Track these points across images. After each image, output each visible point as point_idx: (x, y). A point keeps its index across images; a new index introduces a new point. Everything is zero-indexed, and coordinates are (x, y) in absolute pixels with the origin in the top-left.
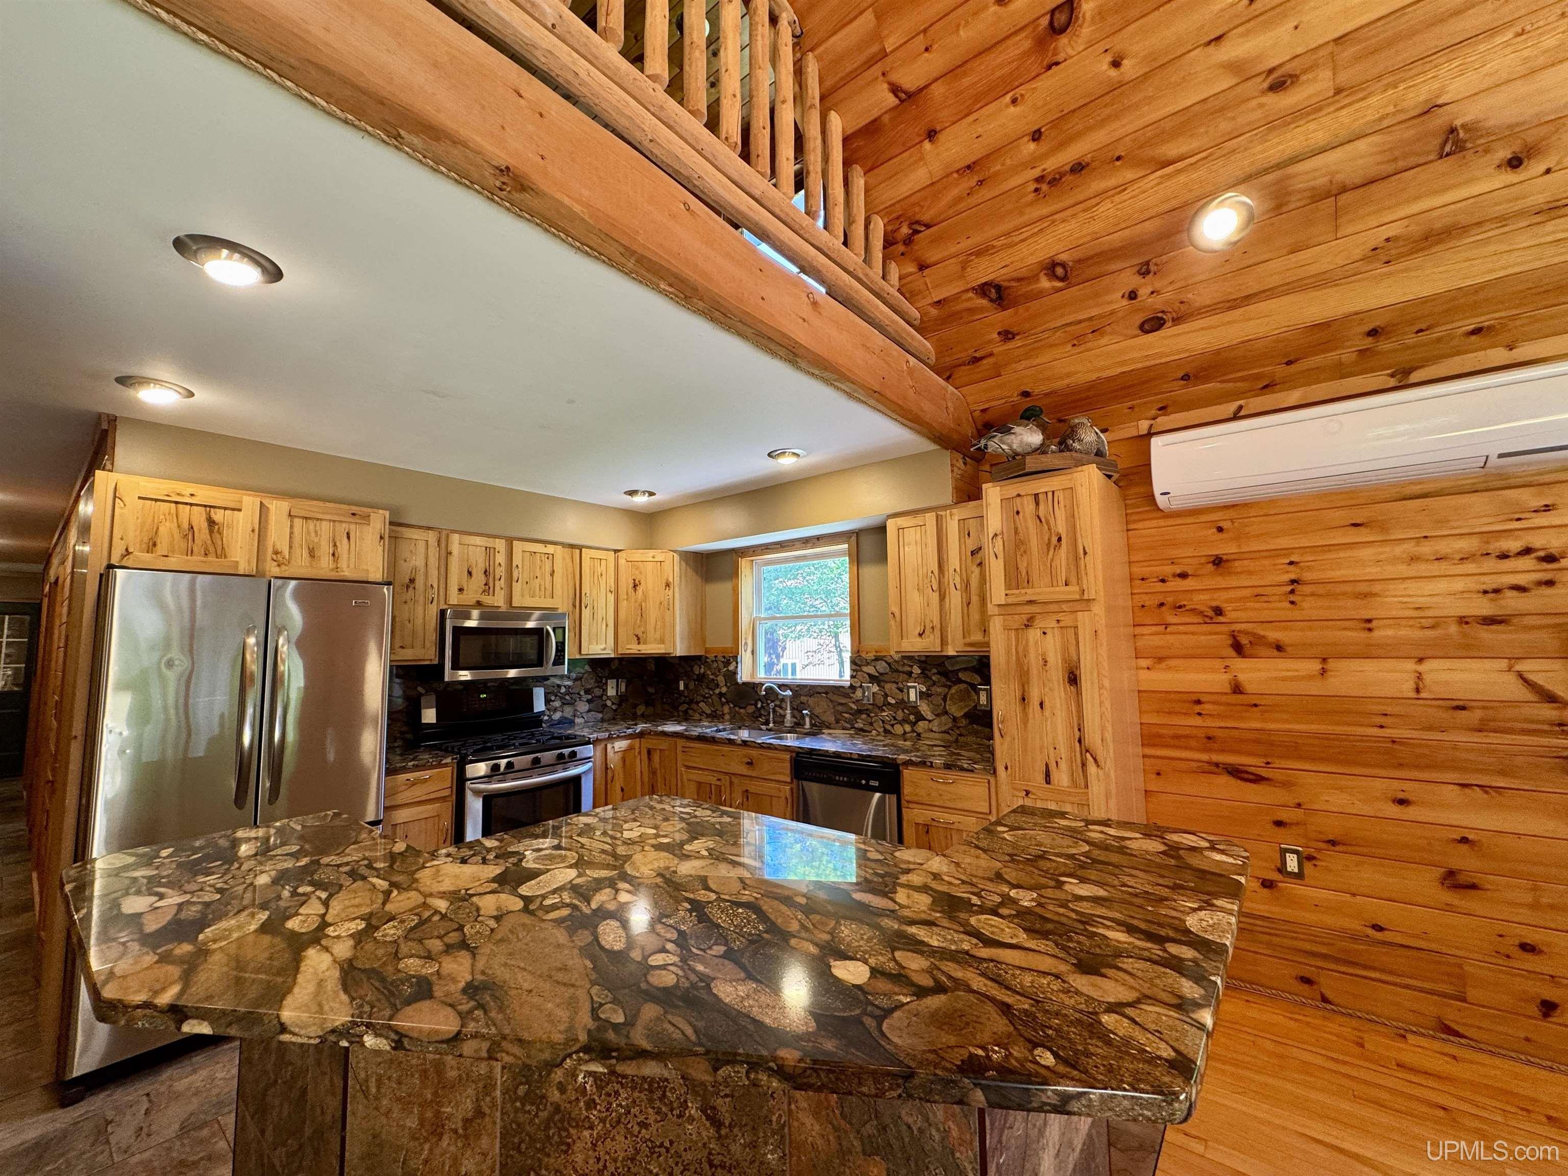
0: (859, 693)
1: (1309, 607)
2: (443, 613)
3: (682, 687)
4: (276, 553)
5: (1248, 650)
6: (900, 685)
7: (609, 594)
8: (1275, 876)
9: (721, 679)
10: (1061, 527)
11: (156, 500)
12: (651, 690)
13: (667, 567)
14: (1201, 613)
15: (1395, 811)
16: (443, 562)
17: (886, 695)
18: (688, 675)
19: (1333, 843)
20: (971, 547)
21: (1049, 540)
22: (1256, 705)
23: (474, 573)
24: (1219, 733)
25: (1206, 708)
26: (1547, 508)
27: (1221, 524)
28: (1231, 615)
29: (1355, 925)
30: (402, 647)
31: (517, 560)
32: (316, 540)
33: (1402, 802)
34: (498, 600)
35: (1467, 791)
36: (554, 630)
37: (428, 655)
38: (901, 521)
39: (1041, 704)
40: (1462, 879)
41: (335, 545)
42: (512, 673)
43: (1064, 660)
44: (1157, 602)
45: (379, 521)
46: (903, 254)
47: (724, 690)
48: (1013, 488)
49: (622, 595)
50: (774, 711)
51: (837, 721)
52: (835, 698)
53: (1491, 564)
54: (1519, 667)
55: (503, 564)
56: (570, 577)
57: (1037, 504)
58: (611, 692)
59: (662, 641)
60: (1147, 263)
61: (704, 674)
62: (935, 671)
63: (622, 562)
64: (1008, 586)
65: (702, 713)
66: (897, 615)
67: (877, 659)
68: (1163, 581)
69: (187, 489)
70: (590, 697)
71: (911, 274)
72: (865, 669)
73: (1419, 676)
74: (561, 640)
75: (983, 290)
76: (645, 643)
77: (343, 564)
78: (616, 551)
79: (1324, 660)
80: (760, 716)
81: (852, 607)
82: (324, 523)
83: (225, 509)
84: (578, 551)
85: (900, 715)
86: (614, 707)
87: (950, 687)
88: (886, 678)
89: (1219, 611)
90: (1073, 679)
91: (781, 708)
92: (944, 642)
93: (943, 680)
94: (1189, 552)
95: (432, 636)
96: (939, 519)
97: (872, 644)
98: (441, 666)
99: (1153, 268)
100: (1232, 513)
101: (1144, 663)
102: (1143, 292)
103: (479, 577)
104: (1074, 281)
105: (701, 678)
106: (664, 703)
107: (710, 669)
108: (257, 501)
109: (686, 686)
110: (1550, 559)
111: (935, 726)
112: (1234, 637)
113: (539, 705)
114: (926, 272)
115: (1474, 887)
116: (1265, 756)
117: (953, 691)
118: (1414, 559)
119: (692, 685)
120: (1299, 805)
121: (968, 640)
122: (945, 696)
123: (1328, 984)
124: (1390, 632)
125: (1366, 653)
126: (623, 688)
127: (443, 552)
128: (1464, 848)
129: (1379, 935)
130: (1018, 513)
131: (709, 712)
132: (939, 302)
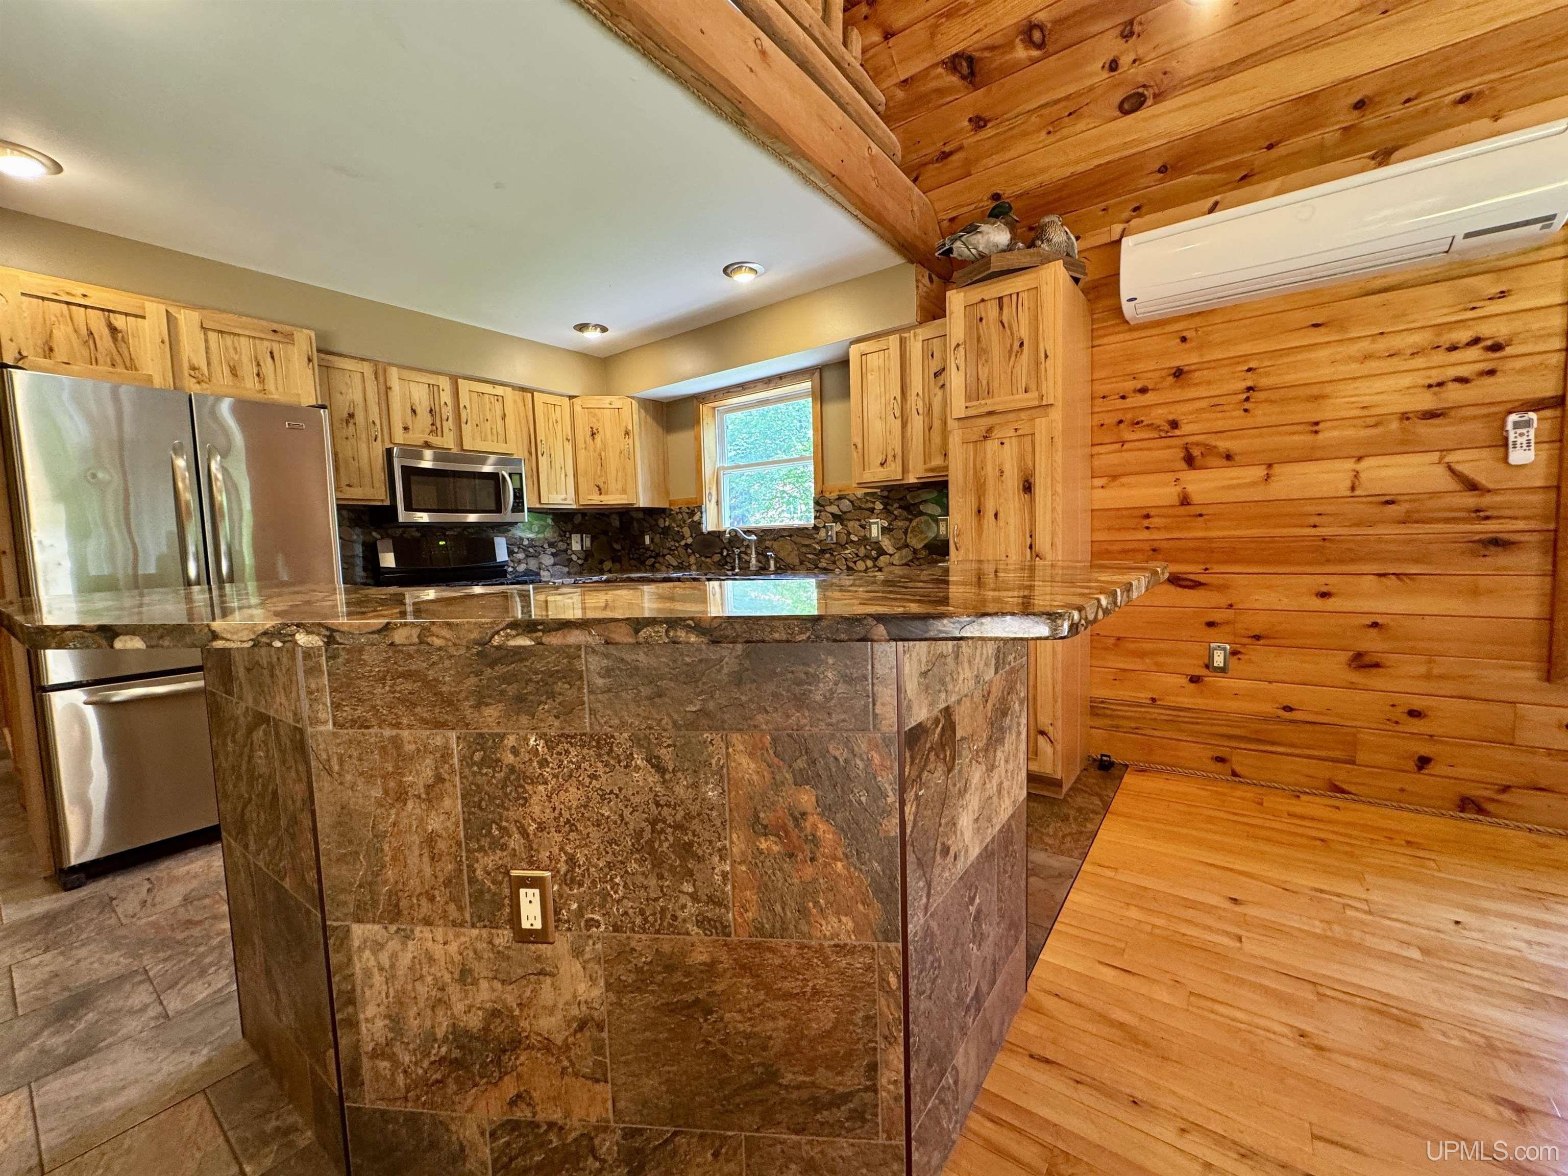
0: (822, 534)
1: (1262, 414)
2: (389, 452)
3: (647, 541)
4: (194, 368)
5: (1199, 462)
6: (863, 522)
7: (566, 443)
8: (1203, 672)
9: (686, 531)
10: (1024, 332)
11: (43, 299)
12: (617, 546)
13: (626, 412)
14: (1158, 428)
15: (1318, 603)
16: (383, 397)
17: (849, 533)
18: (653, 529)
19: (1257, 637)
20: (934, 369)
21: (1011, 346)
22: (1201, 515)
23: (418, 411)
24: (1164, 545)
25: (1155, 521)
26: (1503, 294)
27: (1184, 334)
28: (1185, 429)
29: (1268, 708)
30: (349, 485)
31: (464, 400)
32: (236, 357)
33: (1324, 595)
34: (448, 441)
35: (1383, 579)
36: (510, 475)
37: (378, 495)
38: (863, 347)
39: (996, 515)
40: (1367, 660)
41: (258, 365)
42: (472, 518)
43: (1020, 469)
44: (1116, 420)
45: (304, 340)
46: (866, 18)
47: (690, 541)
48: (976, 293)
49: (580, 444)
50: (740, 558)
51: (802, 563)
52: (798, 540)
53: (1440, 357)
54: (1450, 458)
55: (449, 404)
56: (523, 421)
57: (1001, 308)
58: (576, 546)
59: (624, 491)
60: (1131, 22)
61: (669, 528)
62: (896, 505)
63: (578, 408)
64: (968, 398)
65: (669, 566)
66: (860, 446)
67: (840, 498)
68: (1123, 397)
69: (78, 289)
70: (554, 550)
71: (874, 45)
72: (829, 509)
73: (1357, 475)
74: (518, 486)
75: (954, 63)
76: (607, 494)
77: (270, 385)
78: (571, 397)
79: (1270, 466)
80: (726, 563)
81: (815, 446)
82: (242, 339)
83: (127, 314)
84: (529, 395)
85: (862, 552)
86: (580, 562)
87: (911, 521)
88: (848, 516)
89: (1174, 424)
90: (1028, 487)
91: (746, 554)
92: (905, 470)
93: (905, 513)
94: (1152, 365)
95: (380, 476)
96: (903, 342)
97: (836, 484)
98: (393, 508)
99: (1137, 28)
100: (1197, 321)
101: (1098, 482)
102: (1125, 61)
103: (424, 418)
104: (1050, 48)
105: (666, 531)
106: (630, 559)
107: (674, 521)
108: (163, 308)
109: (652, 540)
110: (1496, 347)
111: (896, 559)
112: (1187, 449)
113: (502, 555)
114: (892, 41)
115: (1377, 665)
116: (1204, 563)
117: (914, 523)
118: (1367, 357)
119: (657, 539)
120: (1231, 606)
121: (928, 466)
122: (907, 530)
123: (1240, 762)
124: (1336, 433)
125: (1310, 456)
126: (588, 542)
127: (382, 388)
128: (1374, 632)
129: (1287, 715)
130: (981, 319)
131: (675, 564)
132: (906, 81)
